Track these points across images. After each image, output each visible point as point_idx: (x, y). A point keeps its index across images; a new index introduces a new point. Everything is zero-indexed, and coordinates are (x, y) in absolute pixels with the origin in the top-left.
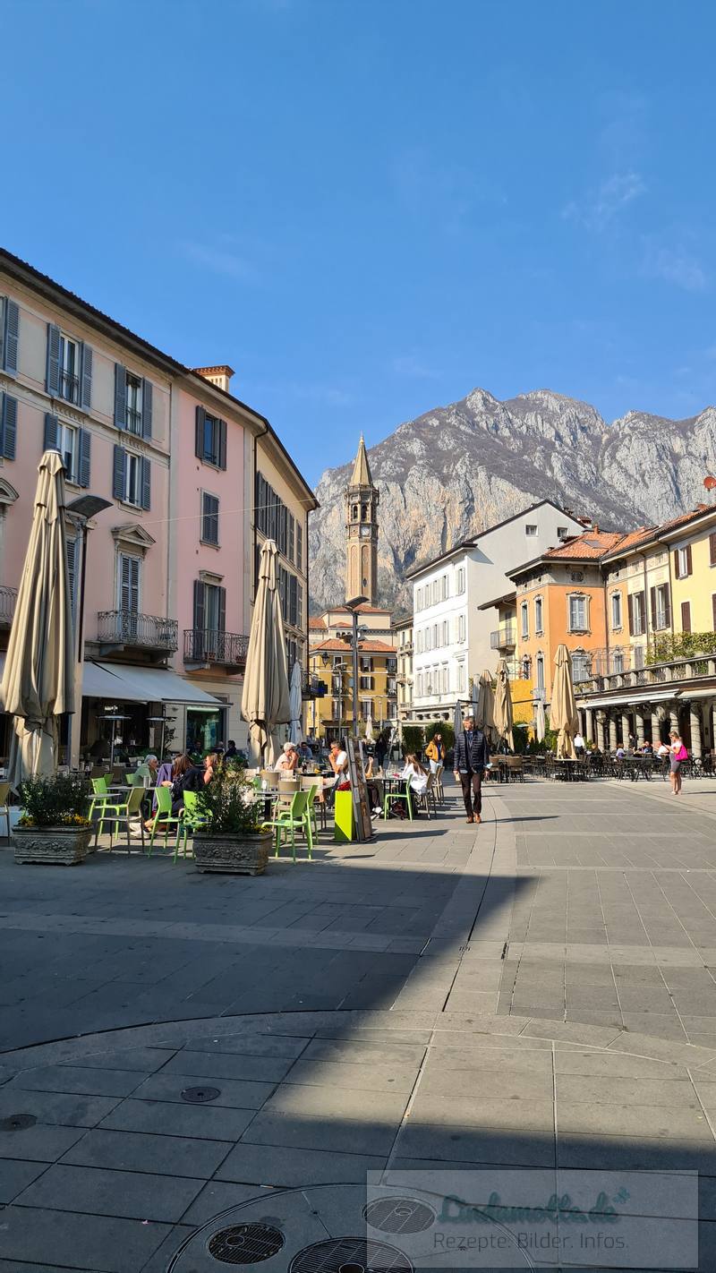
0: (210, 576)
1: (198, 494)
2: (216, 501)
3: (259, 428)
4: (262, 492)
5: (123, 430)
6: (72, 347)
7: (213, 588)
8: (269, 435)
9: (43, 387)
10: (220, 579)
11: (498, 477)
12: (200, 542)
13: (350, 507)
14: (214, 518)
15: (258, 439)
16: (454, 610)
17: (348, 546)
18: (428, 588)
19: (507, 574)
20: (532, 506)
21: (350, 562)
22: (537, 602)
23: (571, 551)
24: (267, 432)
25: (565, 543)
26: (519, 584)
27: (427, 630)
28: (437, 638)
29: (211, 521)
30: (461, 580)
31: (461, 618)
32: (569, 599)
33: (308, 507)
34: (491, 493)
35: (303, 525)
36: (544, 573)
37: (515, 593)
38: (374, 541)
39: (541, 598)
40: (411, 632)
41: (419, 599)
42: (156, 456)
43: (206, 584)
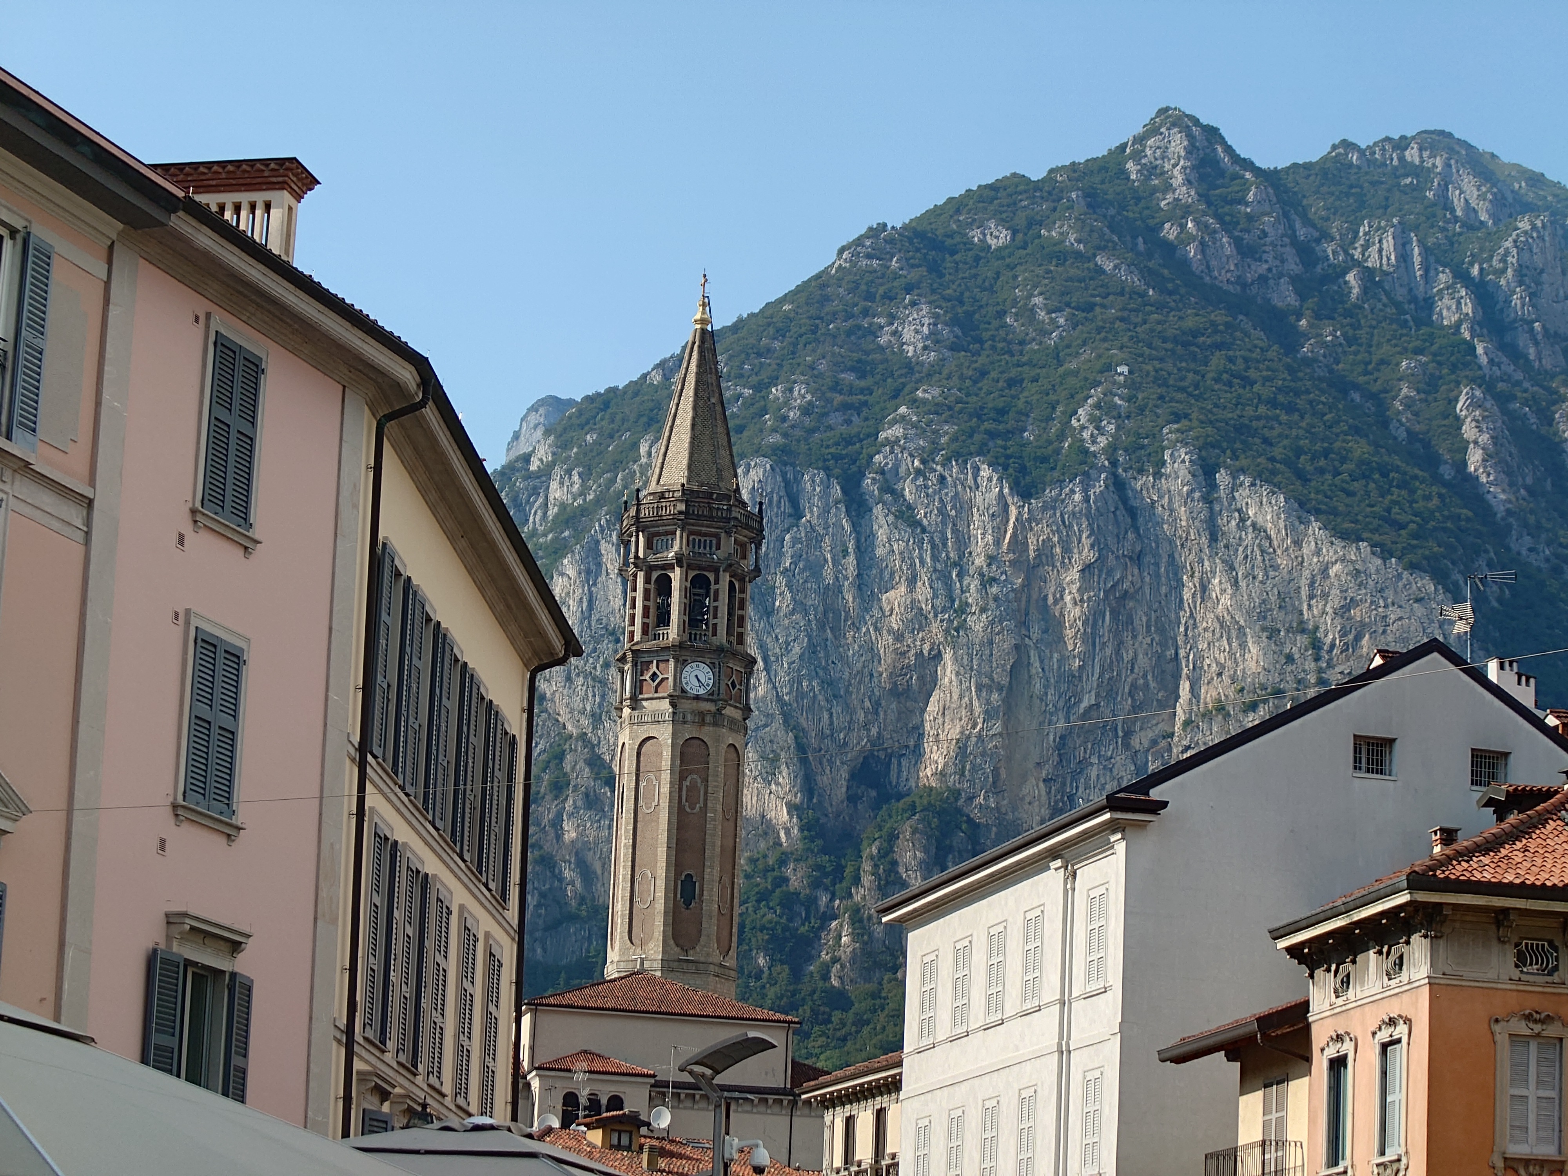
0: (204, 934)
1: (177, 632)
2: (236, 658)
3: (397, 386)
7: (205, 977)
8: (430, 412)
10: (235, 947)
11: (1243, 470)
12: (175, 806)
13: (641, 576)
14: (226, 721)
15: (391, 427)
16: (1064, 1052)
17: (627, 738)
18: (962, 955)
19: (1277, 934)
20: (1378, 661)
21: (629, 805)
22: (1385, 1047)
23: (1518, 857)
24: (423, 404)
25: (1500, 819)
26: (1319, 973)
27: (956, 1124)
28: (993, 1156)
29: (215, 730)
30: (1097, 937)
31: (1093, 1086)
32: (1502, 1039)
33: (536, 653)
34: (1214, 538)
35: (516, 725)
36: (1416, 938)
37: (1305, 1006)
38: (732, 721)
39: (1401, 1030)
40: (880, 1116)
41: (929, 999)
42: (47, 500)
43: (188, 963)
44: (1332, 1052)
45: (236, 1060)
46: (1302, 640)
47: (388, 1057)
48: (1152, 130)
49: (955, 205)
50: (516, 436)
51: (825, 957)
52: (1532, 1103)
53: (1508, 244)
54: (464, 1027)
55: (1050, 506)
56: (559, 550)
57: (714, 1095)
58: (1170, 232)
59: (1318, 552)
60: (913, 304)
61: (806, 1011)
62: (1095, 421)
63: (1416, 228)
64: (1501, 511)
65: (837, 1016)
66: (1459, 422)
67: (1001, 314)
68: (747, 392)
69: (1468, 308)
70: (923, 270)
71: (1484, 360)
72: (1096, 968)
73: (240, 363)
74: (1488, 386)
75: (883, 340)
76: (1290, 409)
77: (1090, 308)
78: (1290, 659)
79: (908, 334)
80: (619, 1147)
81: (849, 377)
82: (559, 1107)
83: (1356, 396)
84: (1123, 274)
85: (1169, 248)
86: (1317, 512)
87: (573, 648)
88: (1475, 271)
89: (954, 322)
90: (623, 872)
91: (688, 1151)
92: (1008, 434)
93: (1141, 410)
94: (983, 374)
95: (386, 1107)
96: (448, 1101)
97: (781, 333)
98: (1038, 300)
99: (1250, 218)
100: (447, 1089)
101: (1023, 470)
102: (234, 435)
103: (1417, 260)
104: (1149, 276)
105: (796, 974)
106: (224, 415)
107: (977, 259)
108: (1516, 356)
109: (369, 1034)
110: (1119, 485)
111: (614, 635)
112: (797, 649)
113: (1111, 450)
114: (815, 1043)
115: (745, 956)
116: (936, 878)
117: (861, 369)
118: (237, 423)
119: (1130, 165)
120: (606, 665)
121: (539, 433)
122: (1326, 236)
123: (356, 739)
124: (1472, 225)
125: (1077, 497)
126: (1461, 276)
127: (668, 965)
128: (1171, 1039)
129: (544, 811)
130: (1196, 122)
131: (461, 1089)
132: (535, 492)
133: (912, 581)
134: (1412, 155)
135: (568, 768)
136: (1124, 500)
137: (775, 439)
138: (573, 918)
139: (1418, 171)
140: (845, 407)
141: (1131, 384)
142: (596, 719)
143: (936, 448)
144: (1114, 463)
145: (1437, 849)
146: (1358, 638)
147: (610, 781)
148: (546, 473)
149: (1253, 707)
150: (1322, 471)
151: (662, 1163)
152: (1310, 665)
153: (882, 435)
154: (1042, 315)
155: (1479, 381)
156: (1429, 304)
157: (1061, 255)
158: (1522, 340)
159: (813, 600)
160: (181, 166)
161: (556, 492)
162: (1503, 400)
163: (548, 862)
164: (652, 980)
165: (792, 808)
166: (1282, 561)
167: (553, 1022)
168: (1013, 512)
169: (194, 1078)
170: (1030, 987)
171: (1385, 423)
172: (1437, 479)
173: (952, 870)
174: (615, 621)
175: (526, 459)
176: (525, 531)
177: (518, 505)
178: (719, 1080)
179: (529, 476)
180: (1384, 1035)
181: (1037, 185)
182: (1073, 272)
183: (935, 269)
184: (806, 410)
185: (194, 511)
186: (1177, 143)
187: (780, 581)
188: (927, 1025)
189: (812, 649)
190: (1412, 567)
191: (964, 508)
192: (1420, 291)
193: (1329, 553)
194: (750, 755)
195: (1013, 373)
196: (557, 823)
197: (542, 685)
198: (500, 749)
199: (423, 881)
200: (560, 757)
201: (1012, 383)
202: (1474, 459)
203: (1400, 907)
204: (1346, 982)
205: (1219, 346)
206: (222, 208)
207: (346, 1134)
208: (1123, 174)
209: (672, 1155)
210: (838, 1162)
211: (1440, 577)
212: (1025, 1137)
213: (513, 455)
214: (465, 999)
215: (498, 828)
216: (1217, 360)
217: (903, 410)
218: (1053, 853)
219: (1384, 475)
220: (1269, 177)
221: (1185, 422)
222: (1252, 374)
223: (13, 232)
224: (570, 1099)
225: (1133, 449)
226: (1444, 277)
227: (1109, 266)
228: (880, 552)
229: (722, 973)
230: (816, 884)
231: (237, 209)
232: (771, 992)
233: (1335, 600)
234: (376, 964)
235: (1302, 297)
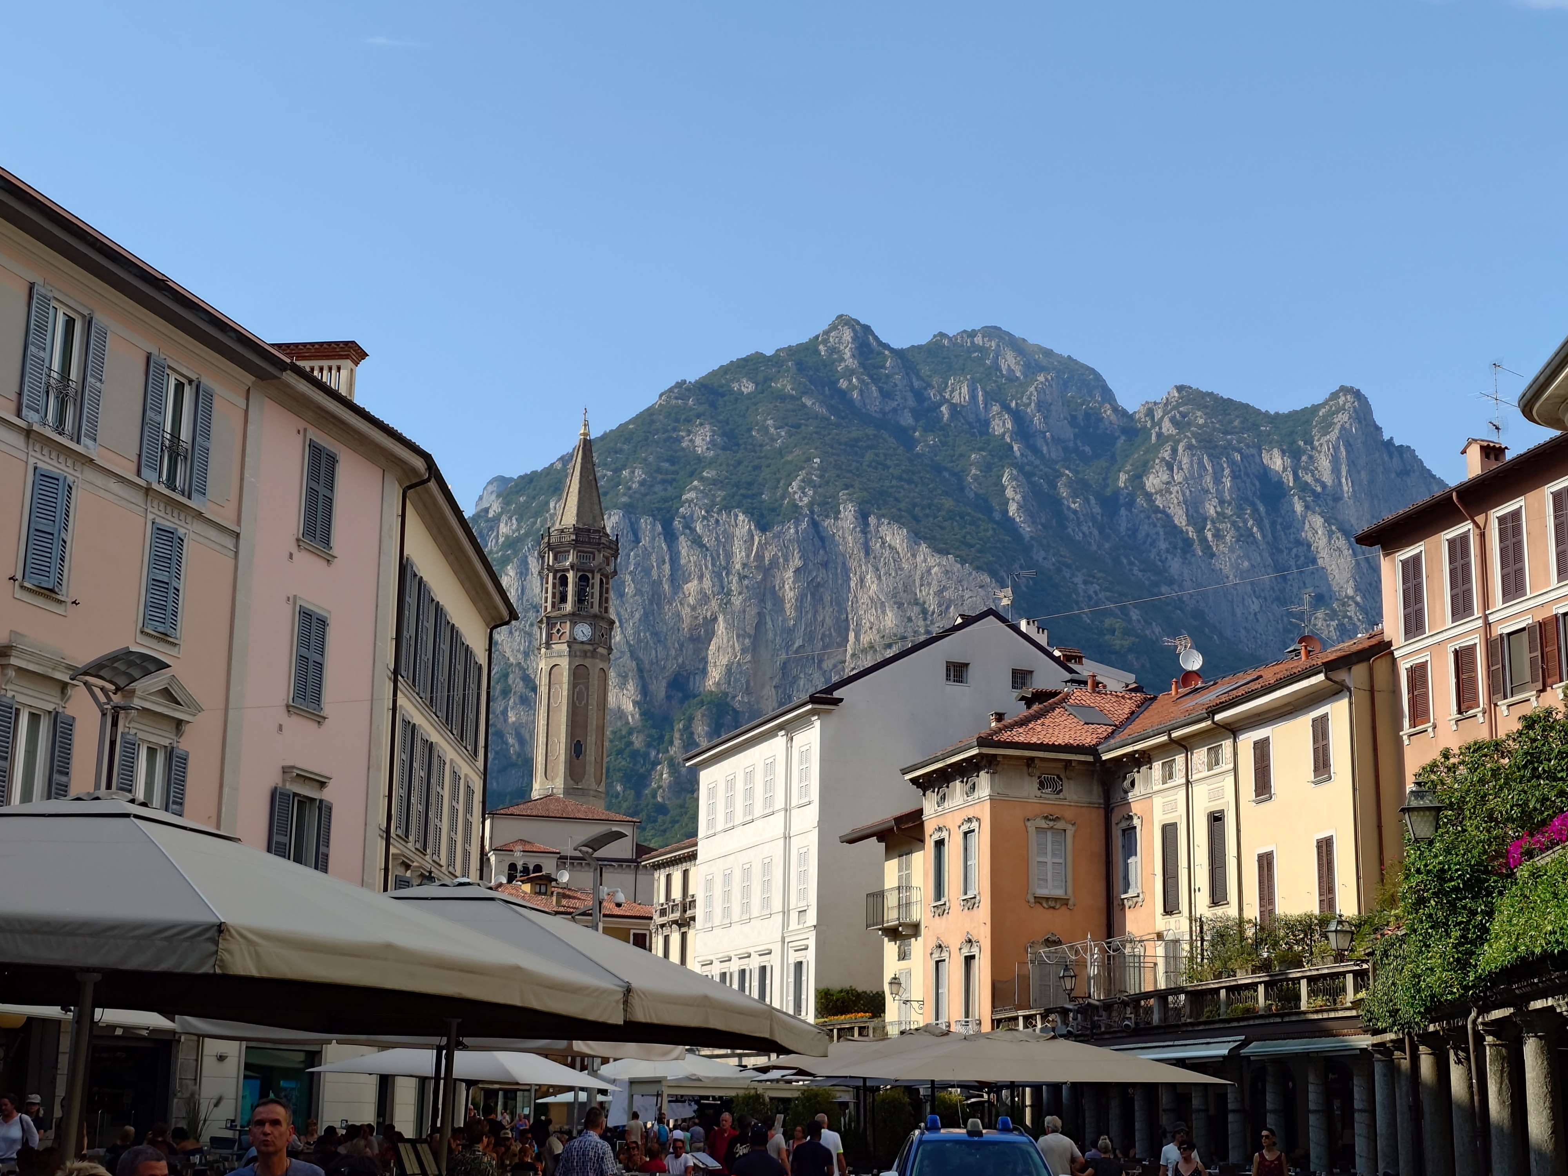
0: (304, 778)
1: (288, 608)
2: (323, 623)
3: (414, 470)
4: (411, 600)
5: (155, 486)
6: (70, 324)
7: (305, 802)
8: (433, 485)
9: (13, 406)
10: (322, 785)
11: (883, 516)
12: (288, 706)
13: (551, 576)
14: (317, 658)
15: (410, 493)
16: (787, 838)
17: (543, 665)
18: (730, 784)
19: (905, 772)
20: (959, 621)
21: (544, 702)
22: (966, 834)
23: (1039, 728)
24: (428, 480)
25: (1029, 707)
26: (928, 793)
27: (727, 878)
28: (749, 896)
29: (311, 663)
30: (804, 773)
31: (803, 857)
32: (1032, 830)
33: (493, 619)
34: (867, 552)
35: (482, 658)
36: (982, 774)
37: (920, 812)
38: (602, 655)
39: (974, 825)
40: (686, 873)
41: (712, 807)
42: (213, 534)
43: (295, 795)
44: (936, 837)
45: (322, 849)
46: (916, 609)
47: (410, 845)
48: (833, 327)
49: (724, 370)
50: (481, 498)
51: (654, 785)
52: (1049, 866)
53: (1032, 389)
54: (453, 828)
55: (777, 536)
56: (505, 561)
57: (593, 863)
58: (843, 384)
59: (925, 560)
60: (701, 424)
61: (643, 816)
62: (802, 489)
63: (980, 381)
64: (1027, 537)
65: (661, 818)
66: (1004, 488)
67: (750, 430)
68: (609, 473)
69: (1009, 425)
70: (706, 406)
71: (1018, 454)
72: (804, 790)
73: (324, 456)
74: (1020, 468)
75: (684, 445)
76: (910, 481)
77: (798, 426)
78: (910, 619)
79: (698, 441)
80: (540, 893)
81: (666, 465)
82: (506, 871)
83: (946, 474)
84: (817, 408)
85: (843, 394)
86: (925, 539)
87: (513, 615)
88: (1013, 404)
89: (724, 434)
90: (541, 739)
91: (578, 895)
92: (753, 496)
93: (827, 483)
94: (740, 463)
95: (408, 874)
96: (444, 869)
97: (628, 440)
98: (770, 422)
99: (888, 376)
100: (443, 862)
101: (762, 516)
102: (321, 497)
103: (980, 398)
104: (832, 409)
105: (638, 795)
106: (314, 486)
107: (736, 399)
108: (1036, 451)
109: (399, 832)
110: (815, 524)
111: (536, 608)
112: (637, 616)
113: (811, 505)
114: (649, 834)
115: (609, 785)
116: (716, 741)
117: (672, 461)
118: (322, 491)
119: (821, 347)
120: (532, 625)
121: (494, 497)
122: (929, 386)
123: (392, 667)
124: (1011, 378)
125: (792, 531)
126: (1006, 407)
127: (567, 791)
128: (847, 829)
129: (498, 706)
130: (858, 322)
131: (451, 862)
132: (491, 529)
133: (701, 578)
134: (978, 340)
135: (510, 681)
136: (818, 532)
137: (624, 499)
138: (513, 765)
139: (981, 349)
140: (663, 481)
141: (822, 469)
142: (526, 655)
143: (713, 504)
144: (812, 512)
145: (993, 724)
146: (948, 607)
147: (534, 689)
148: (497, 519)
149: (889, 646)
150: (927, 516)
151: (564, 902)
152: (921, 623)
153: (684, 497)
154: (772, 430)
155: (1015, 465)
156: (987, 423)
157: (783, 397)
158: (1040, 443)
159: (646, 588)
160: (288, 345)
161: (503, 529)
162: (1028, 476)
163: (500, 735)
164: (558, 799)
165: (635, 703)
166: (906, 566)
167: (502, 823)
168: (756, 539)
169: (298, 860)
170: (769, 800)
171: (962, 489)
172: (991, 520)
173: (724, 737)
174: (536, 600)
175: (486, 510)
176: (486, 551)
177: (482, 536)
178: (597, 854)
179: (488, 520)
180: (965, 828)
181: (769, 359)
182: (790, 406)
183: (713, 405)
184: (642, 483)
185: (298, 540)
186: (847, 335)
187: (628, 578)
188: (711, 822)
189: (646, 615)
190: (978, 568)
191: (730, 537)
192: (982, 416)
193: (931, 561)
194: (612, 674)
195: (756, 462)
196: (505, 713)
197: (496, 636)
198: (473, 672)
199: (430, 747)
200: (506, 676)
201: (755, 468)
202: (1012, 509)
203: (973, 757)
204: (943, 798)
205: (870, 447)
206: (312, 369)
207: (385, 889)
208: (817, 352)
209: (569, 897)
210: (662, 900)
211: (993, 574)
212: (767, 885)
213: (479, 508)
214: (454, 811)
215: (472, 716)
216: (869, 455)
217: (696, 483)
218: (780, 727)
219: (962, 518)
220: (899, 354)
221: (851, 490)
222: (888, 462)
223: (190, 382)
224: (513, 867)
225: (823, 504)
226: (996, 408)
227: (809, 403)
228: (683, 562)
229: (597, 795)
230: (649, 745)
231: (321, 370)
232: (625, 805)
233: (934, 588)
234: (404, 793)
235: (917, 420)
